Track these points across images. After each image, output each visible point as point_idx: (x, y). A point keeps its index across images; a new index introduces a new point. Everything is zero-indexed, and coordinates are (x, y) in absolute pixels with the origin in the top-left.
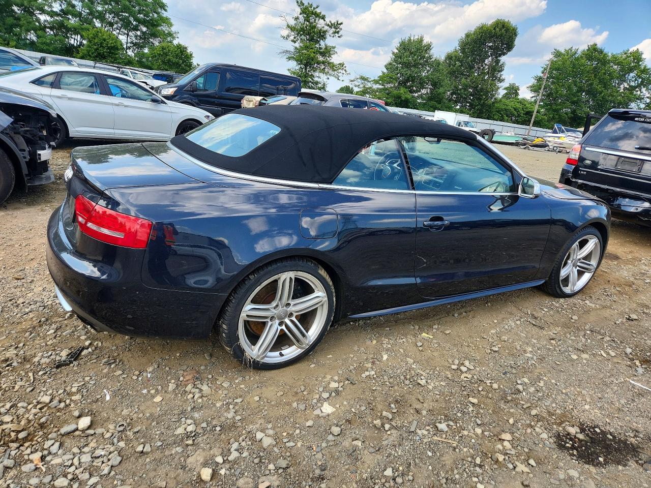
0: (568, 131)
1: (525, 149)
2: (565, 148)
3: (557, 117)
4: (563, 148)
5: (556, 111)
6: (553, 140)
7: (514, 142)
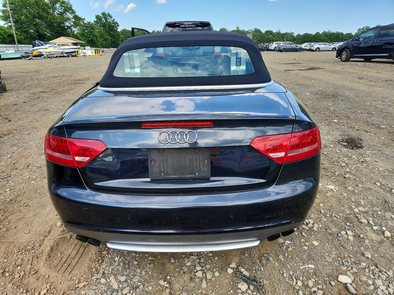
0: (46, 44)
1: (30, 59)
2: (53, 54)
3: (29, 36)
4: (52, 55)
5: (26, 32)
6: (44, 51)
7: (20, 56)
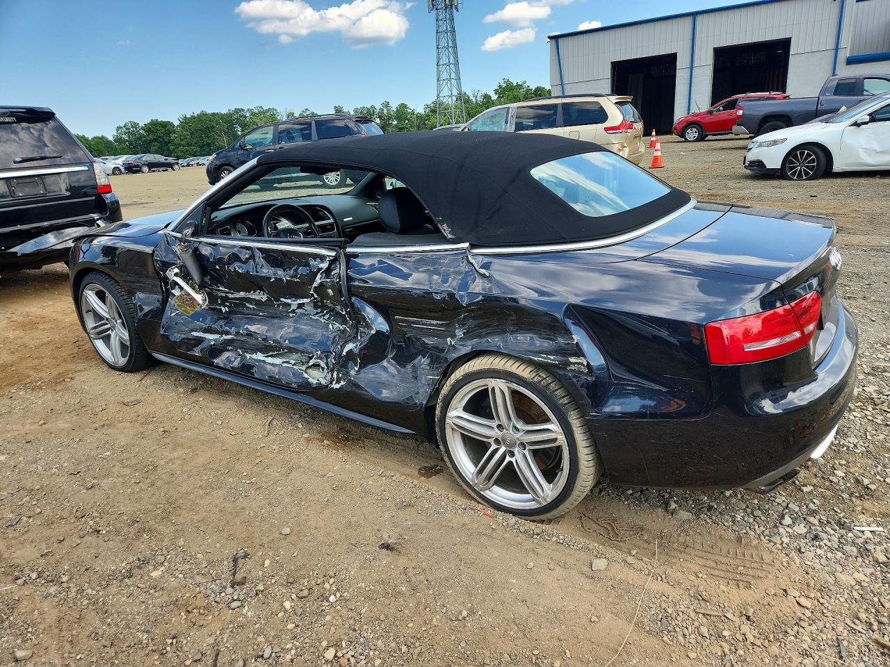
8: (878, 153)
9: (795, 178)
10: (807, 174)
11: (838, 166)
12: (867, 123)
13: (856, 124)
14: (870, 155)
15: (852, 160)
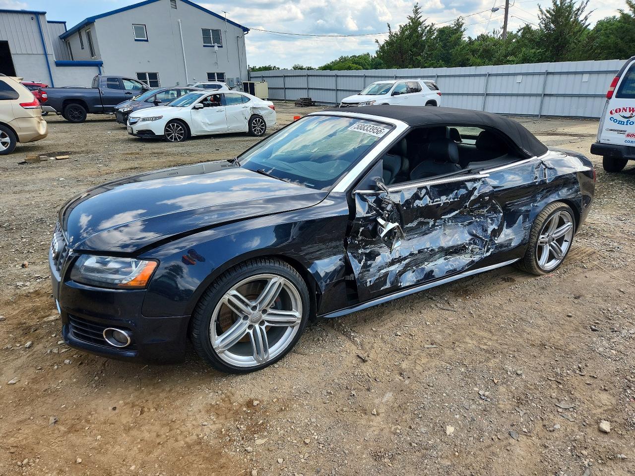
8: (209, 125)
9: (173, 140)
10: (180, 138)
11: (194, 133)
12: (202, 108)
13: (194, 108)
14: (206, 126)
15: (199, 129)
